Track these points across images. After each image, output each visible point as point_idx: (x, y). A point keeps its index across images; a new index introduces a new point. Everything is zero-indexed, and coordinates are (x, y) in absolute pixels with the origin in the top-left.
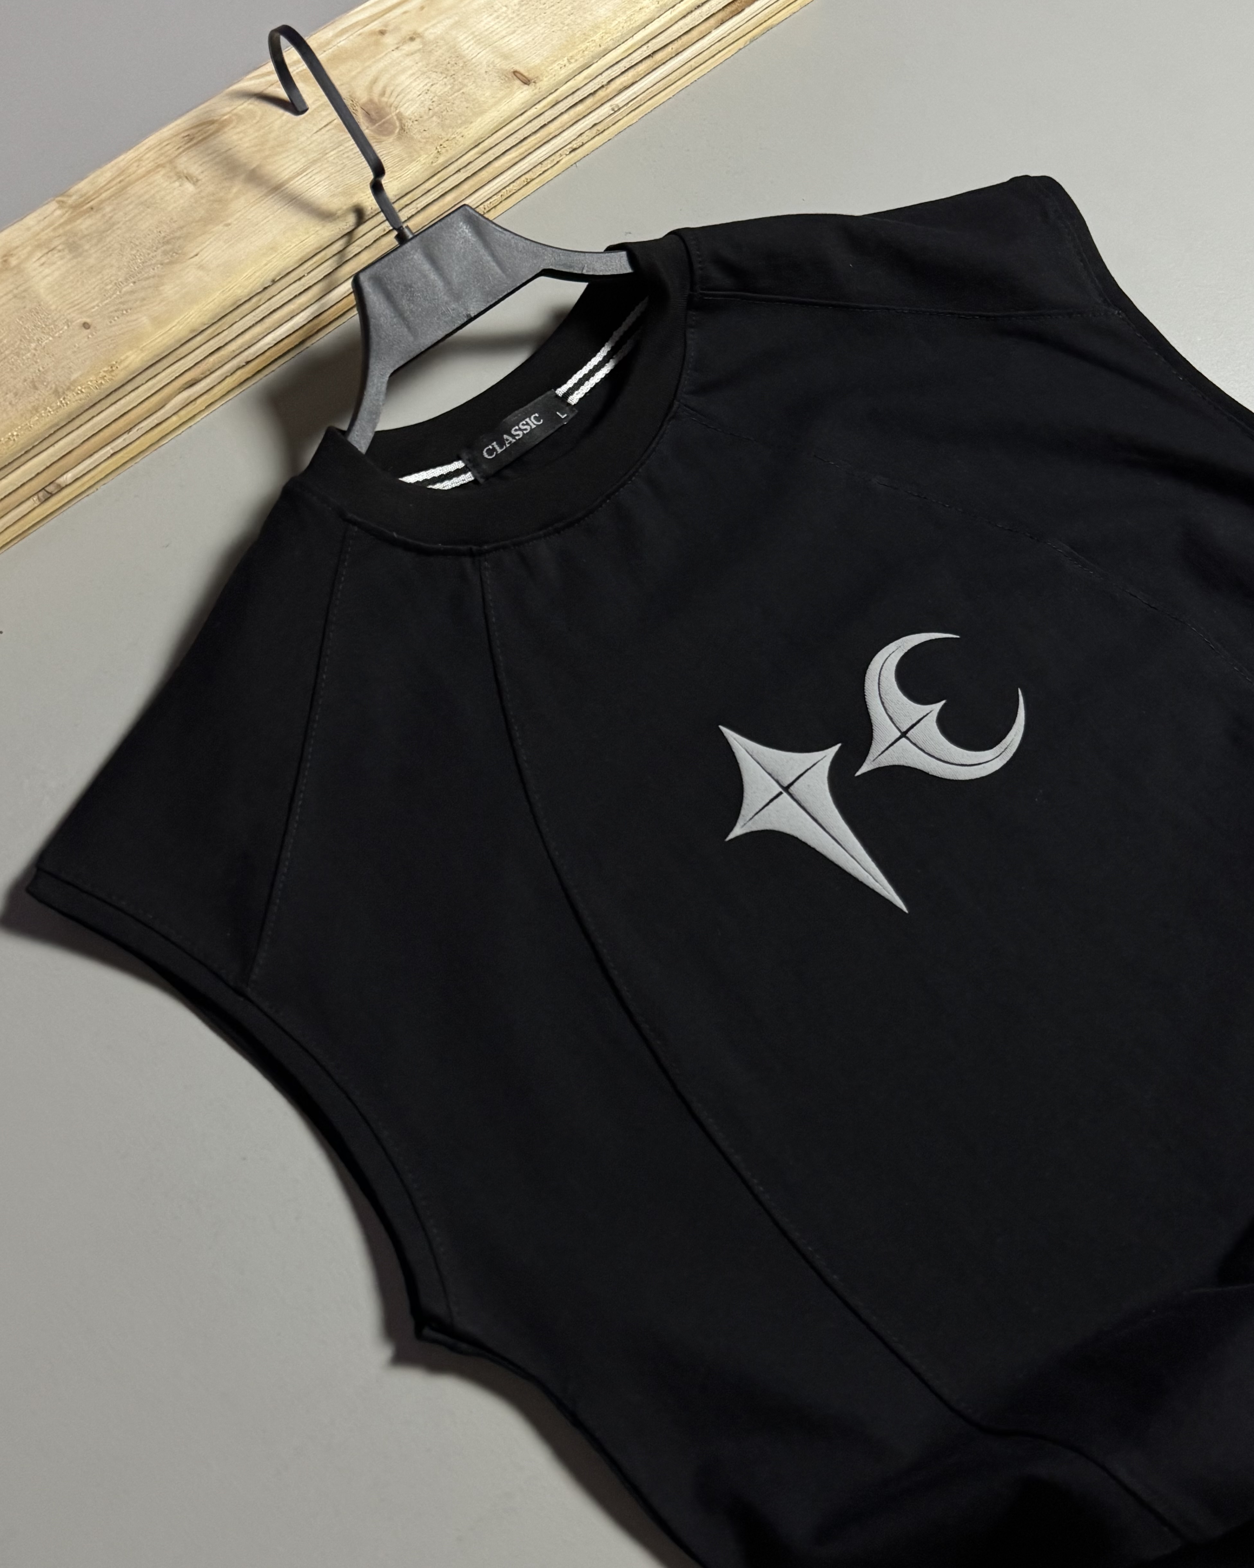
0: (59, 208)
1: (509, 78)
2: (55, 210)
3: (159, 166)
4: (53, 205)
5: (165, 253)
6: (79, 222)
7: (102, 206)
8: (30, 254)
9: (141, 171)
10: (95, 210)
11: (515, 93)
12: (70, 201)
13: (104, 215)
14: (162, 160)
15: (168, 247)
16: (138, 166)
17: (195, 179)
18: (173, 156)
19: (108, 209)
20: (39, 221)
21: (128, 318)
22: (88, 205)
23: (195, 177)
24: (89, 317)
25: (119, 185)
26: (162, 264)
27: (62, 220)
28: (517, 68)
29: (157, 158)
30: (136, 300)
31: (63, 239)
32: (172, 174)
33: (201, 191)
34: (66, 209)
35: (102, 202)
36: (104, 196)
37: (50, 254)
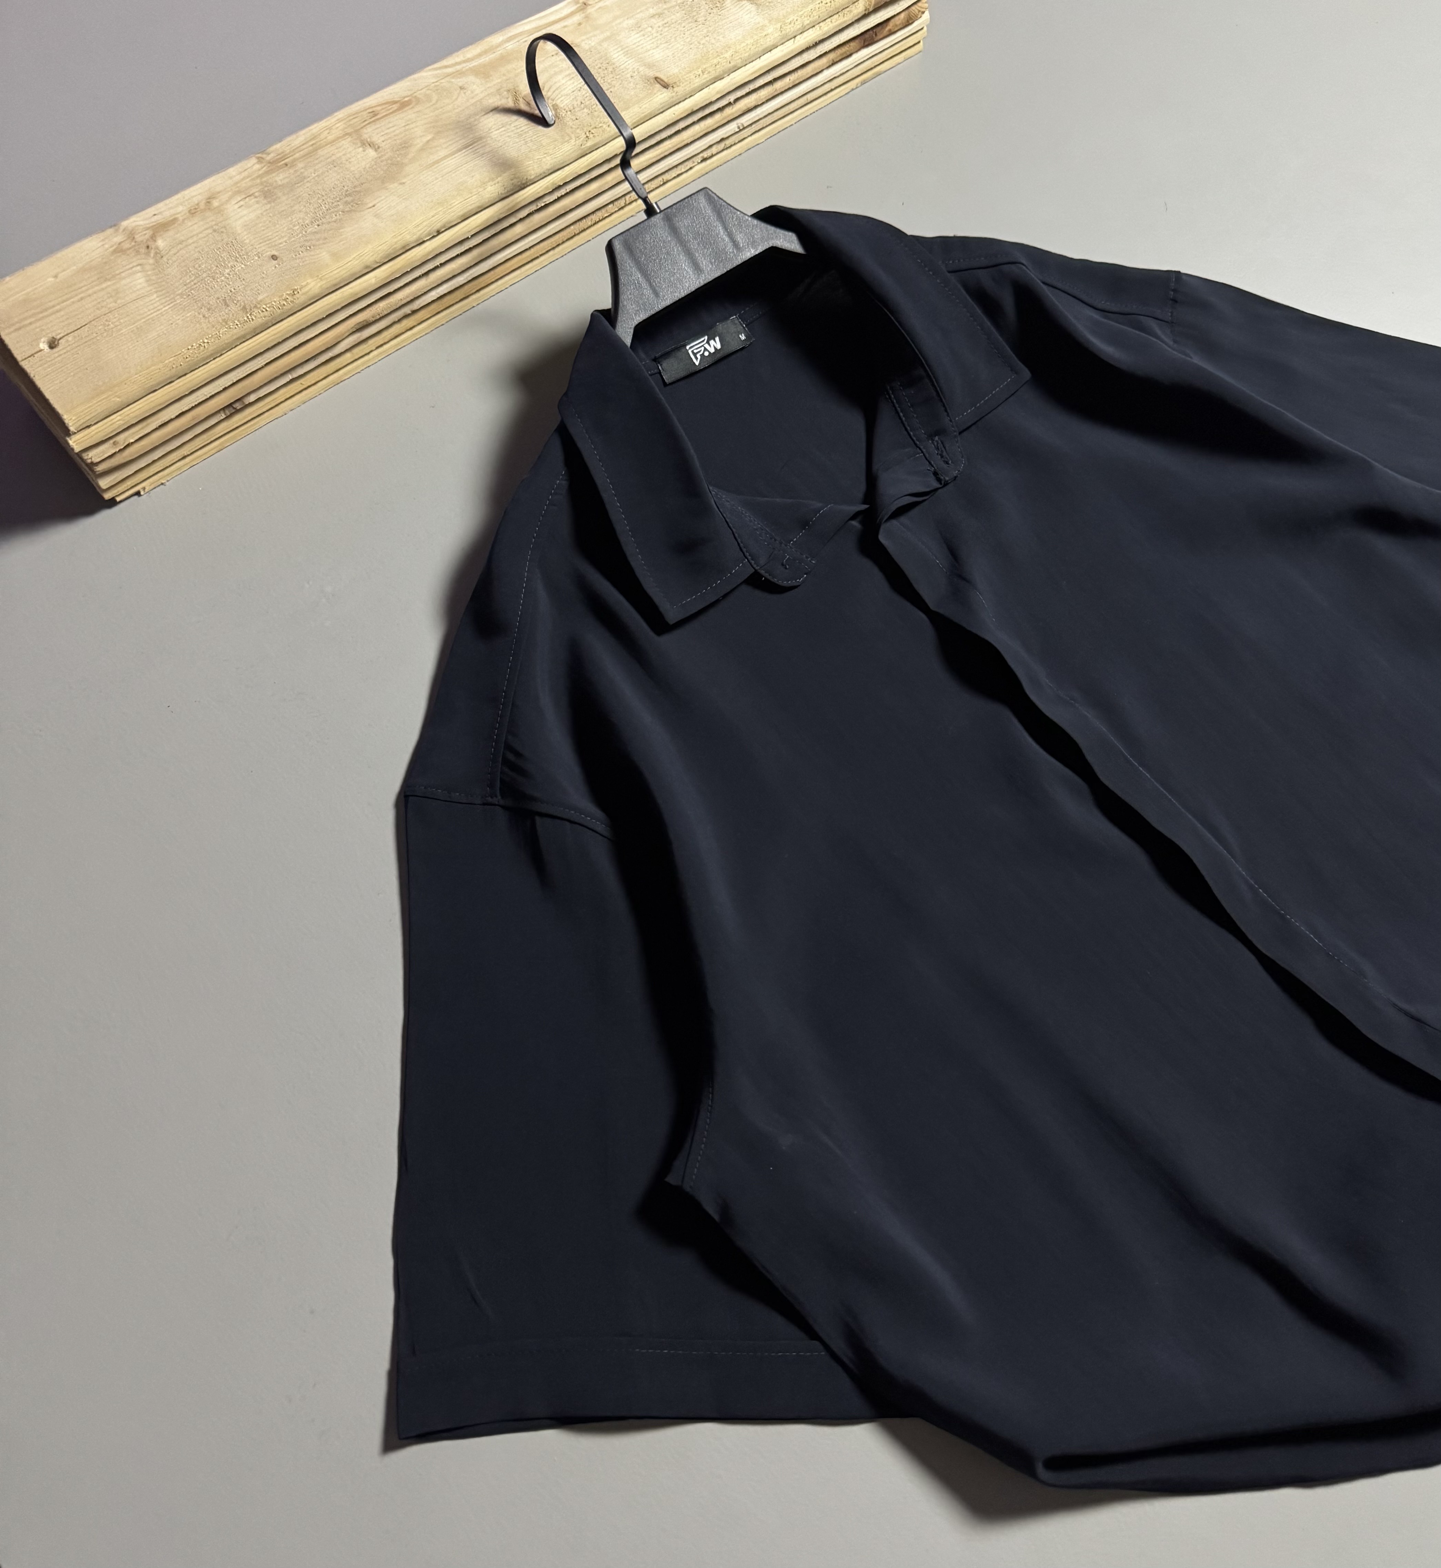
0: (257, 163)
1: (651, 83)
2: (254, 165)
3: (347, 134)
4: (253, 160)
5: (346, 203)
6: (274, 175)
7: (295, 163)
8: (230, 198)
9: (330, 138)
10: (289, 166)
11: (655, 94)
12: (268, 158)
13: (296, 171)
14: (349, 130)
15: (349, 199)
16: (328, 133)
17: (376, 147)
18: (359, 127)
19: (300, 165)
20: (241, 173)
21: (312, 253)
22: (283, 162)
23: (377, 144)
24: (277, 250)
25: (311, 148)
26: (342, 212)
27: (260, 172)
28: (658, 75)
29: (346, 128)
30: (318, 240)
31: (261, 187)
32: (358, 141)
33: (382, 156)
34: (263, 165)
35: (295, 160)
36: (297, 155)
37: (247, 199)
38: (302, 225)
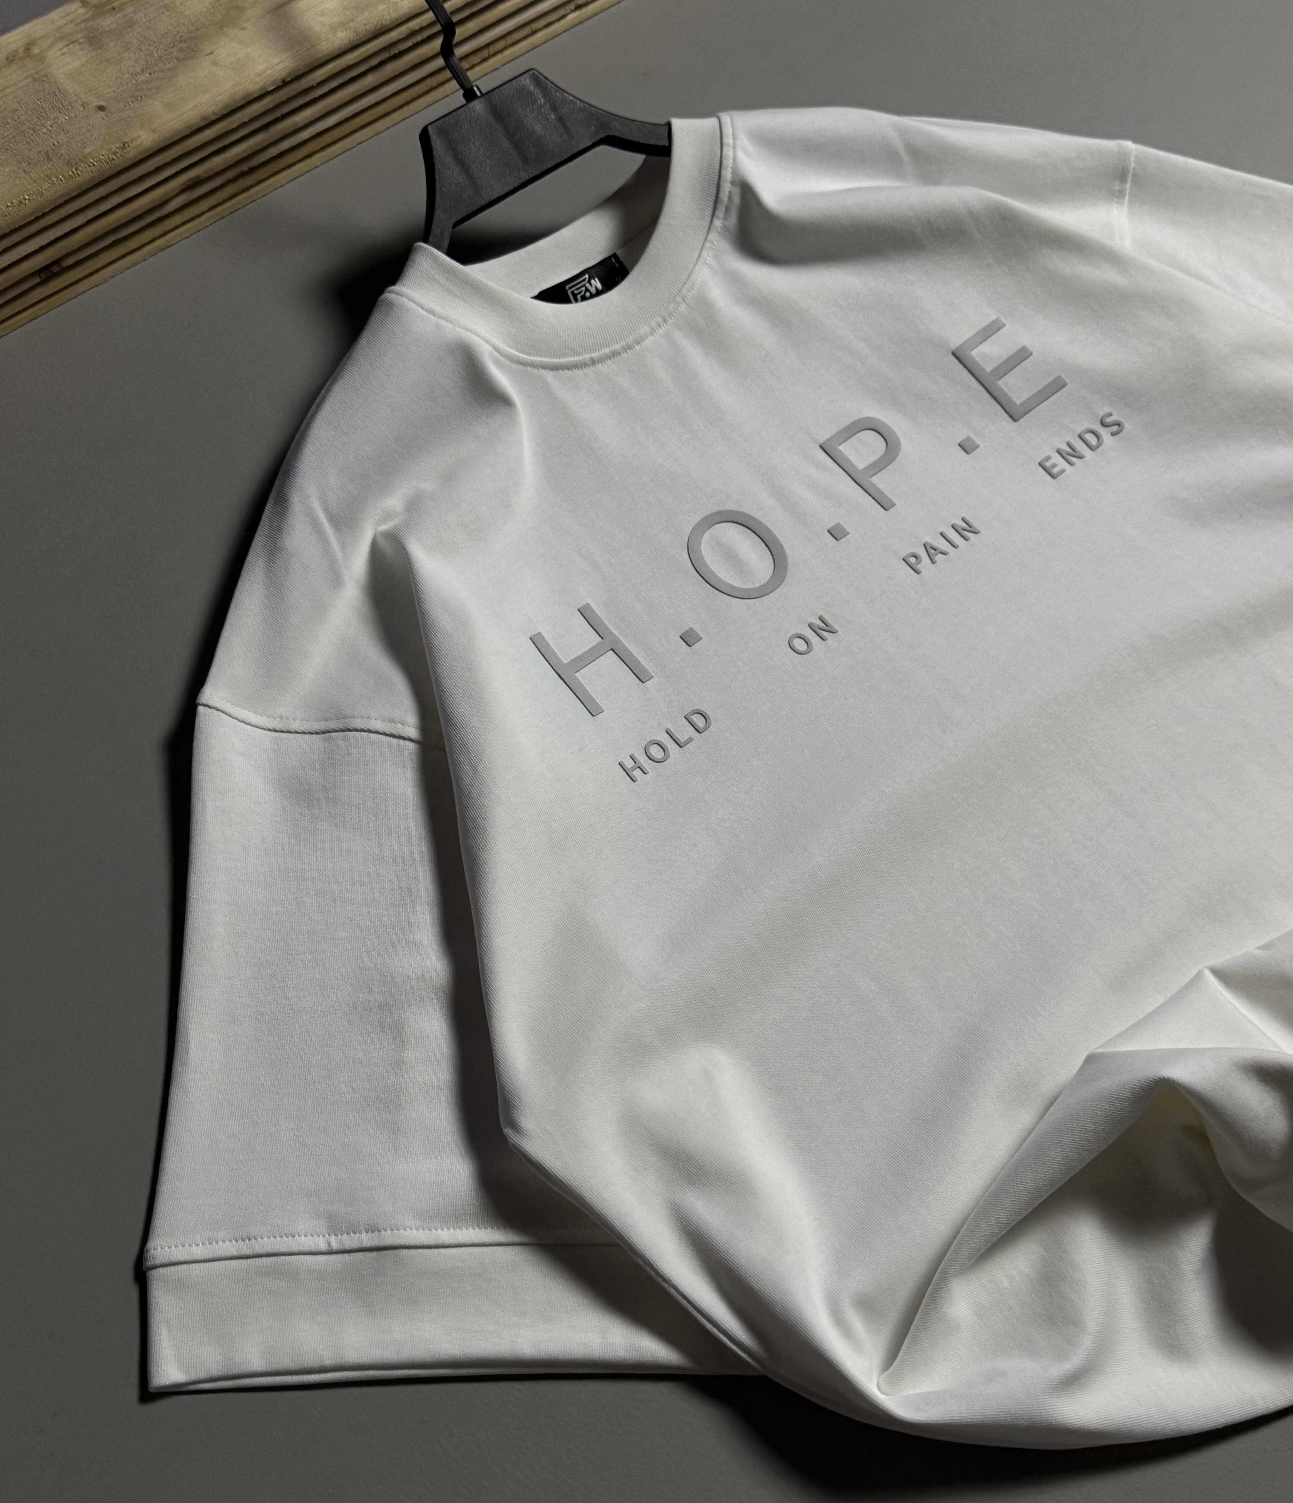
38: (132, 74)
